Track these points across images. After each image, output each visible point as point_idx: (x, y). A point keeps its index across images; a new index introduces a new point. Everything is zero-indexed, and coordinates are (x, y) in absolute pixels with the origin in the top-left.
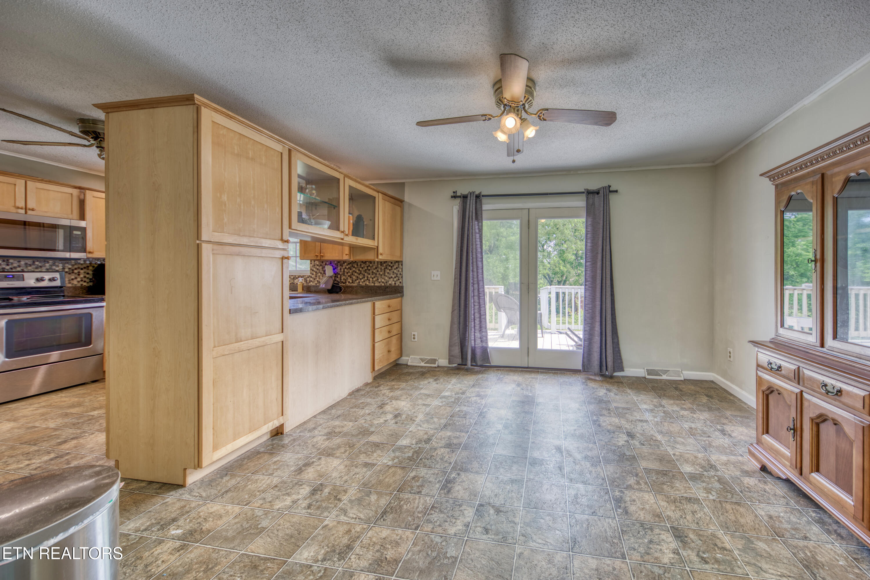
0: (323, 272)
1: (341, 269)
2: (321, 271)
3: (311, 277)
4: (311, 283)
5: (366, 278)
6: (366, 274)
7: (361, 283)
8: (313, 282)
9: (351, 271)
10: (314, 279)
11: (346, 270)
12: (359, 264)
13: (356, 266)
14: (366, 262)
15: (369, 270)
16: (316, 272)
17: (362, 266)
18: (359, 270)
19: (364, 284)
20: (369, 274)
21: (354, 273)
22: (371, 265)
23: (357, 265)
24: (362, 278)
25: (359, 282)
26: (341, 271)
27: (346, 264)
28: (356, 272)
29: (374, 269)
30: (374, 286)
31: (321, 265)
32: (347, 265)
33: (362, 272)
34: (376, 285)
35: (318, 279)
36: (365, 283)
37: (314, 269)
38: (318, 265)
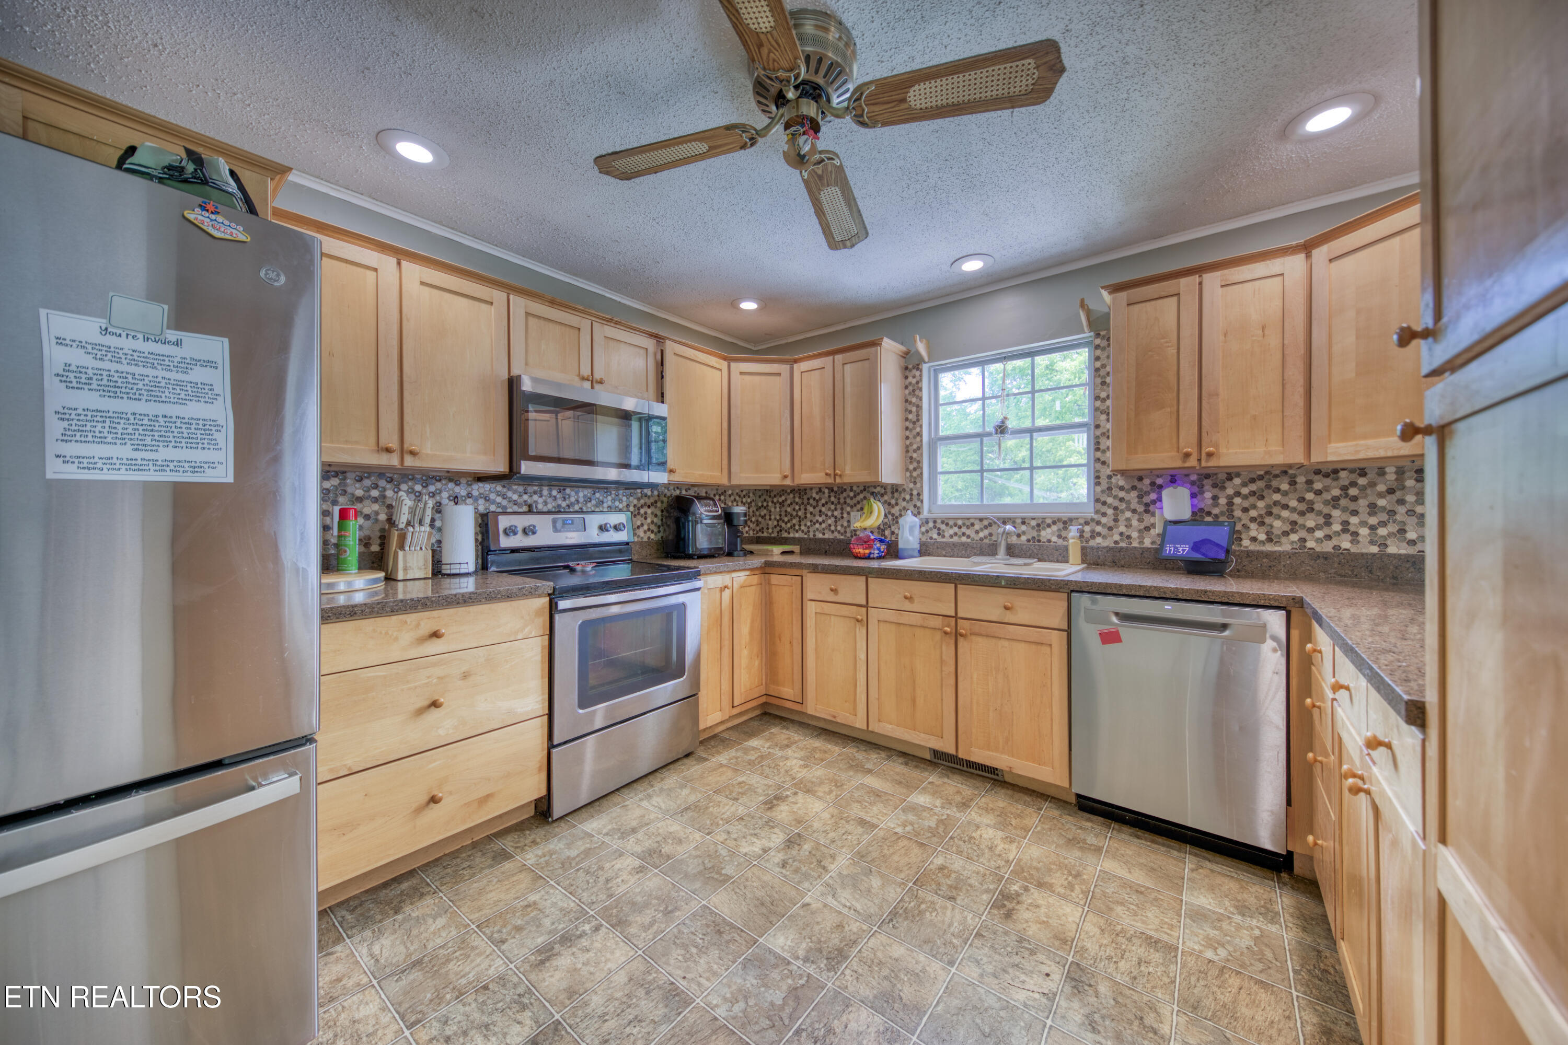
0: (1141, 509)
1: (1215, 498)
2: (1134, 505)
3: (1098, 523)
4: (1099, 540)
5: (1337, 527)
6: (1336, 513)
7: (1310, 544)
8: (1104, 537)
9: (1261, 504)
10: (1110, 529)
11: (1237, 500)
12: (1301, 480)
13: (1285, 487)
14: (1336, 472)
15: (1355, 499)
16: (1116, 508)
17: (1318, 486)
18: (1301, 500)
19: (1328, 547)
20: (1355, 513)
21: (1275, 510)
22: (1362, 481)
23: (1293, 483)
24: (1318, 527)
25: (1303, 540)
26: (1216, 505)
27: (1237, 481)
28: (1285, 507)
29: (1381, 495)
30: (1383, 556)
31: (1134, 488)
32: (1244, 485)
33: (1318, 506)
34: (1392, 550)
35: (1122, 529)
36: (1334, 542)
37: (1110, 500)
38: (1121, 488)
